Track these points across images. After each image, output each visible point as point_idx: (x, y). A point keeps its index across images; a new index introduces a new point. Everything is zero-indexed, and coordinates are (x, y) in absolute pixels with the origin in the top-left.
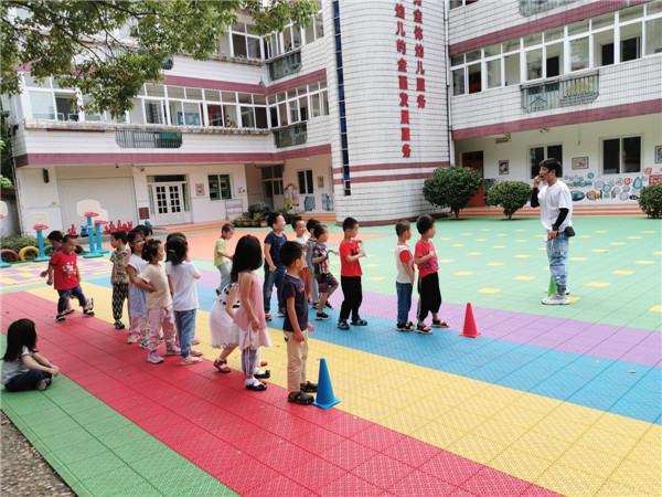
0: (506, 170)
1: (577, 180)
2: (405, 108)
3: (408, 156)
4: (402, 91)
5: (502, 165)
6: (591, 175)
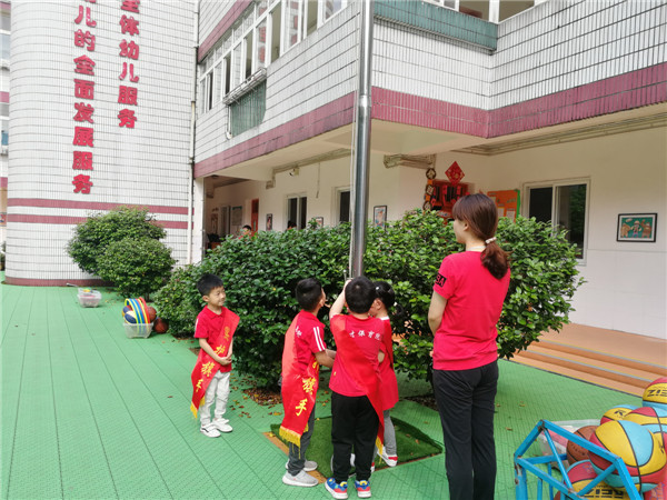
2: (85, 124)
3: (87, 192)
4: (79, 101)
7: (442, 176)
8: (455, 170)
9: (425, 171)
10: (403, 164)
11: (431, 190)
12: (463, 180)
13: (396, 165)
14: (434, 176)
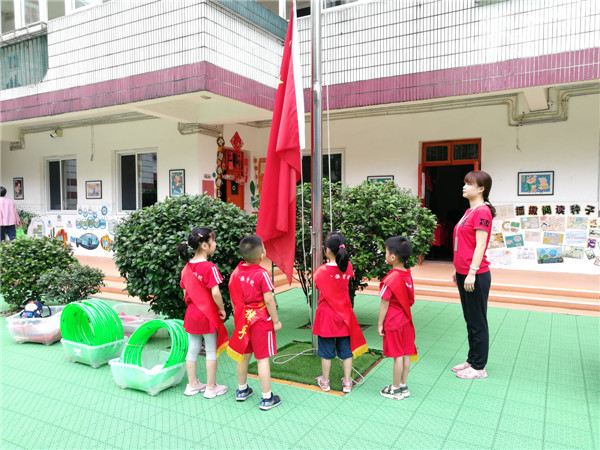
0: (21, 192)
1: (90, 216)
5: (16, 185)
6: (104, 210)
7: (229, 145)
8: (236, 139)
9: (216, 139)
10: (200, 132)
11: (221, 155)
12: (243, 148)
13: (193, 133)
14: (223, 144)
